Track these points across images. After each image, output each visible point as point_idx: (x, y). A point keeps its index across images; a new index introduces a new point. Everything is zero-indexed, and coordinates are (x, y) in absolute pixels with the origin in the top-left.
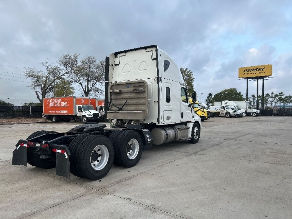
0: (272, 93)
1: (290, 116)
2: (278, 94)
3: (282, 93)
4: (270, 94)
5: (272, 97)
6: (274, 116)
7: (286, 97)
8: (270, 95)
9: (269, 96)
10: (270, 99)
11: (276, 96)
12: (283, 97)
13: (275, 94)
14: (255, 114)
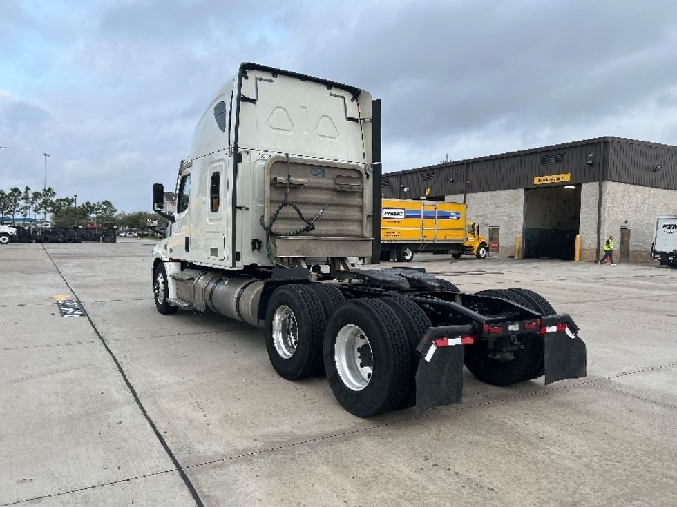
0: (27, 189)
1: (73, 242)
2: (42, 192)
3: (50, 190)
4: (23, 190)
5: (26, 198)
6: (37, 242)
7: (57, 200)
8: (23, 193)
9: (20, 193)
10: (22, 203)
11: (37, 195)
12: (54, 199)
13: (34, 190)
14: (7, 239)
